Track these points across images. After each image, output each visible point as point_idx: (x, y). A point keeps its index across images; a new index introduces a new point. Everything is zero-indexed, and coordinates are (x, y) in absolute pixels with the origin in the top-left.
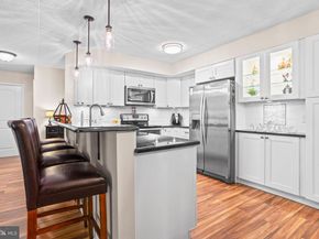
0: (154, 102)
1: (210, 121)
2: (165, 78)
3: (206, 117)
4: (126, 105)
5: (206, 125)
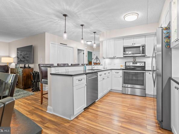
0: (144, 53)
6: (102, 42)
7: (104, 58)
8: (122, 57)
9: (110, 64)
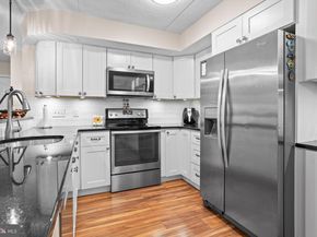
0: (152, 90)
1: (236, 119)
2: (172, 57)
3: (229, 114)
4: (109, 95)
5: (229, 126)
6: (34, 43)
7: (44, 97)
8: (104, 95)
9: (61, 115)
